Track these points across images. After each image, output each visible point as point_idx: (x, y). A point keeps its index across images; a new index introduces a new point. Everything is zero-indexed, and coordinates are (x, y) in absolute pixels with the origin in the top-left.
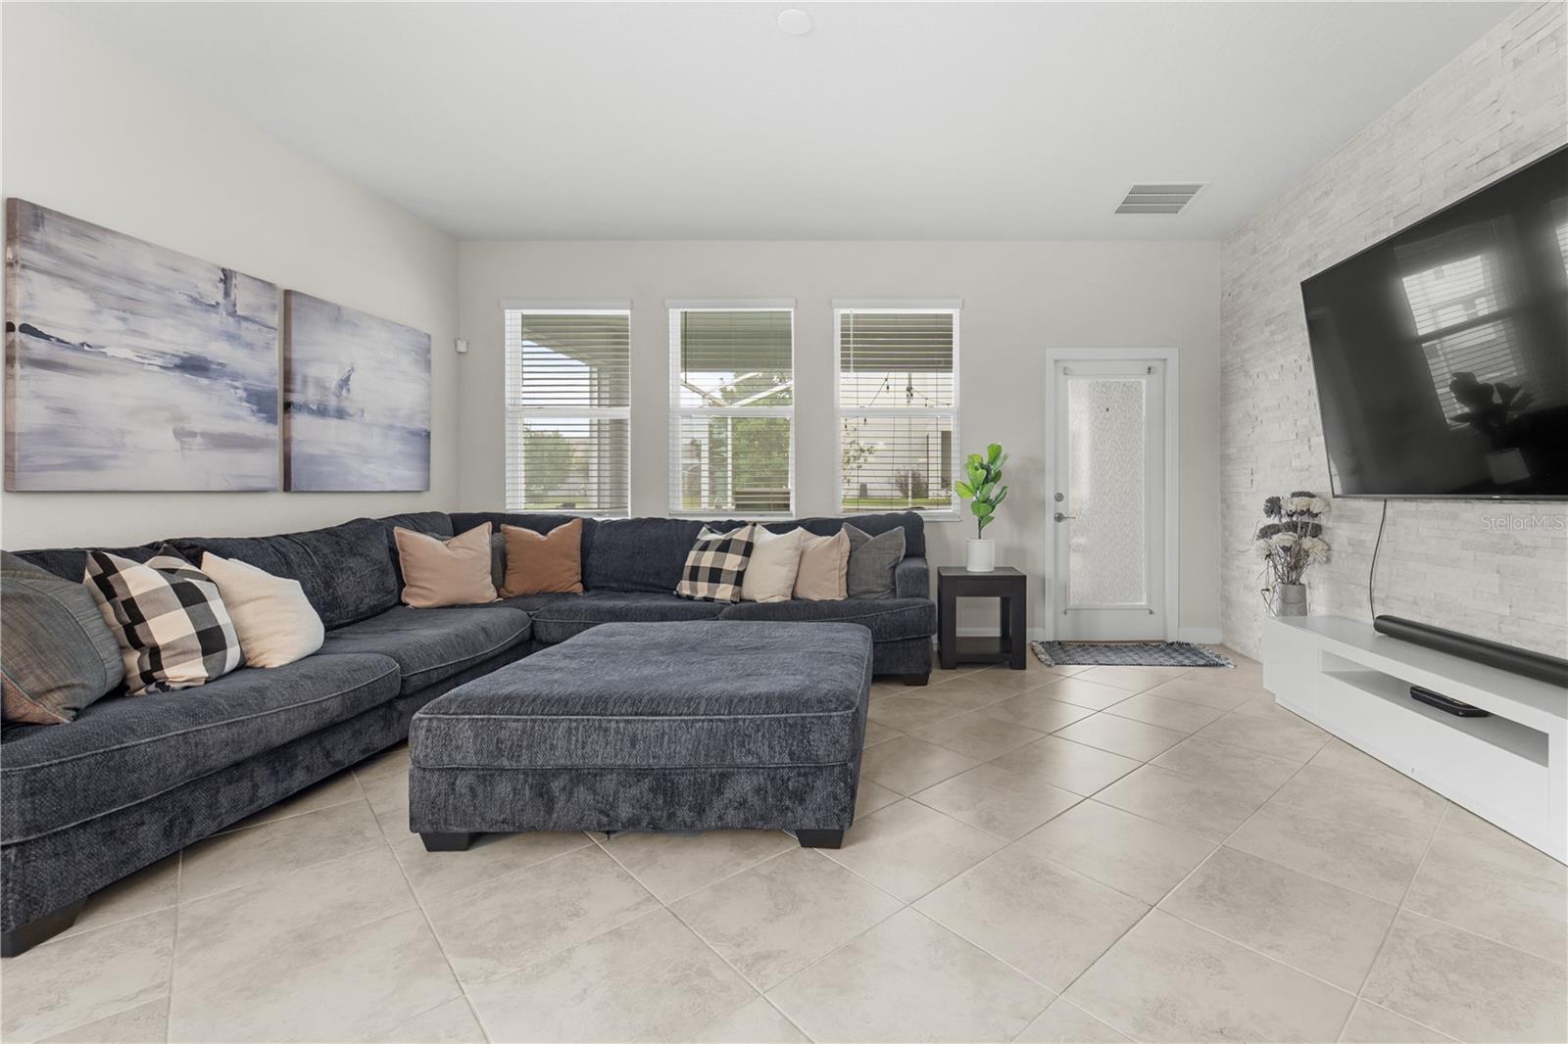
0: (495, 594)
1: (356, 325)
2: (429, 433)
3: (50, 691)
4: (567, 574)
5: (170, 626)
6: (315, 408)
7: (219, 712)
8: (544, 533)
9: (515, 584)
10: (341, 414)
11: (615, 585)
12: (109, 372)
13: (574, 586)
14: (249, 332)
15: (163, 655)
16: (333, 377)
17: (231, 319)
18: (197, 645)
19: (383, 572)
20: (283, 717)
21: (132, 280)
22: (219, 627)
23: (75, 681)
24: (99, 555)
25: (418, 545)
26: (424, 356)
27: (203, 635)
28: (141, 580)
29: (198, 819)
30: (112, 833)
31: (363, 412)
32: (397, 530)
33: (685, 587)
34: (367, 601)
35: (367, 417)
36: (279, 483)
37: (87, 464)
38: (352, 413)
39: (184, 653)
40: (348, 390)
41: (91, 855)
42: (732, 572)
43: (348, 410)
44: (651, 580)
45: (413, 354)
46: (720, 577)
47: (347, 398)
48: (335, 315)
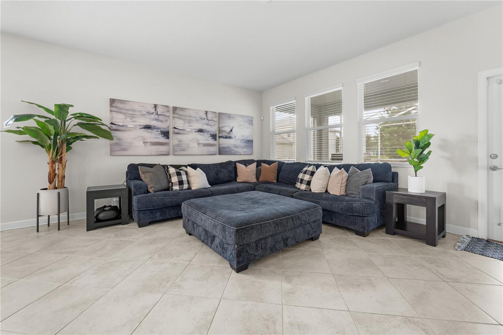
0: (256, 180)
1: (234, 118)
2: (253, 141)
3: (152, 187)
4: (272, 177)
5: (175, 179)
6: (224, 137)
7: (169, 196)
8: (269, 165)
9: (261, 179)
10: (230, 138)
11: (283, 181)
12: (187, 134)
13: (274, 180)
14: (211, 123)
15: (173, 184)
16: (228, 130)
17: (207, 121)
18: (178, 183)
19: (231, 173)
20: (181, 199)
21: (190, 117)
22: (183, 181)
23: (155, 186)
24: (167, 166)
25: (240, 167)
26: (251, 122)
27: (179, 182)
28: (172, 170)
29: (167, 214)
30: (152, 212)
31: (235, 137)
32: (237, 164)
33: (298, 185)
34: (225, 179)
35: (237, 138)
36: (218, 152)
37: (183, 150)
38: (233, 137)
39: (176, 184)
40: (232, 132)
41: (149, 215)
42: (306, 180)
43: (232, 137)
44: (292, 181)
45: (248, 122)
46: (302, 182)
47: (232, 134)
48: (229, 116)
